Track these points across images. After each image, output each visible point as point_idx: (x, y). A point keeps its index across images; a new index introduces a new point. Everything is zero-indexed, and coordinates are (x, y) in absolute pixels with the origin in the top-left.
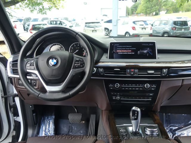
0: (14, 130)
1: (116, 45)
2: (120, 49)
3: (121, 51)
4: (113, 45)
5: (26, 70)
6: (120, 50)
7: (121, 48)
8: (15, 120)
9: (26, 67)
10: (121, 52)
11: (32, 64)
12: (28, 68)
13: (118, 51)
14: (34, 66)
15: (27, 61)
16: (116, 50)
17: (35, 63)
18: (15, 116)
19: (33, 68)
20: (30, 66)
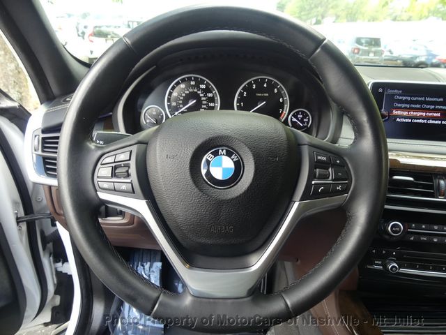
0: (56, 293)
1: (390, 92)
2: (403, 106)
3: (405, 113)
4: (380, 90)
5: (96, 191)
6: (405, 109)
7: (406, 102)
8: (59, 270)
9: (96, 179)
10: (406, 117)
11: (120, 166)
12: (105, 185)
13: (395, 112)
14: (128, 175)
15: (100, 153)
16: (391, 108)
17: (133, 163)
18: (59, 261)
19: (124, 187)
20: (114, 175)
